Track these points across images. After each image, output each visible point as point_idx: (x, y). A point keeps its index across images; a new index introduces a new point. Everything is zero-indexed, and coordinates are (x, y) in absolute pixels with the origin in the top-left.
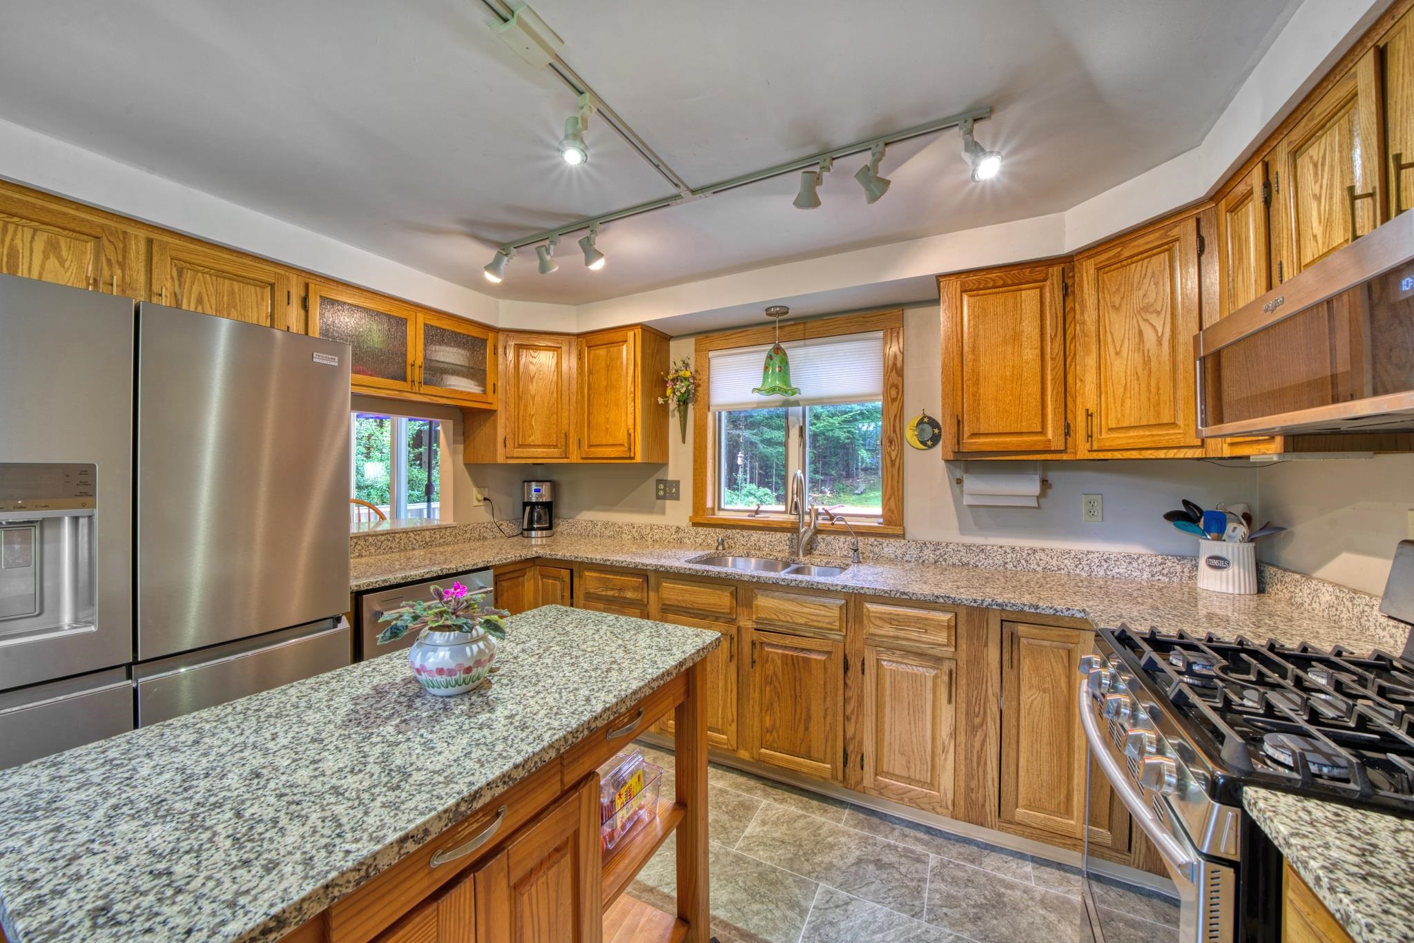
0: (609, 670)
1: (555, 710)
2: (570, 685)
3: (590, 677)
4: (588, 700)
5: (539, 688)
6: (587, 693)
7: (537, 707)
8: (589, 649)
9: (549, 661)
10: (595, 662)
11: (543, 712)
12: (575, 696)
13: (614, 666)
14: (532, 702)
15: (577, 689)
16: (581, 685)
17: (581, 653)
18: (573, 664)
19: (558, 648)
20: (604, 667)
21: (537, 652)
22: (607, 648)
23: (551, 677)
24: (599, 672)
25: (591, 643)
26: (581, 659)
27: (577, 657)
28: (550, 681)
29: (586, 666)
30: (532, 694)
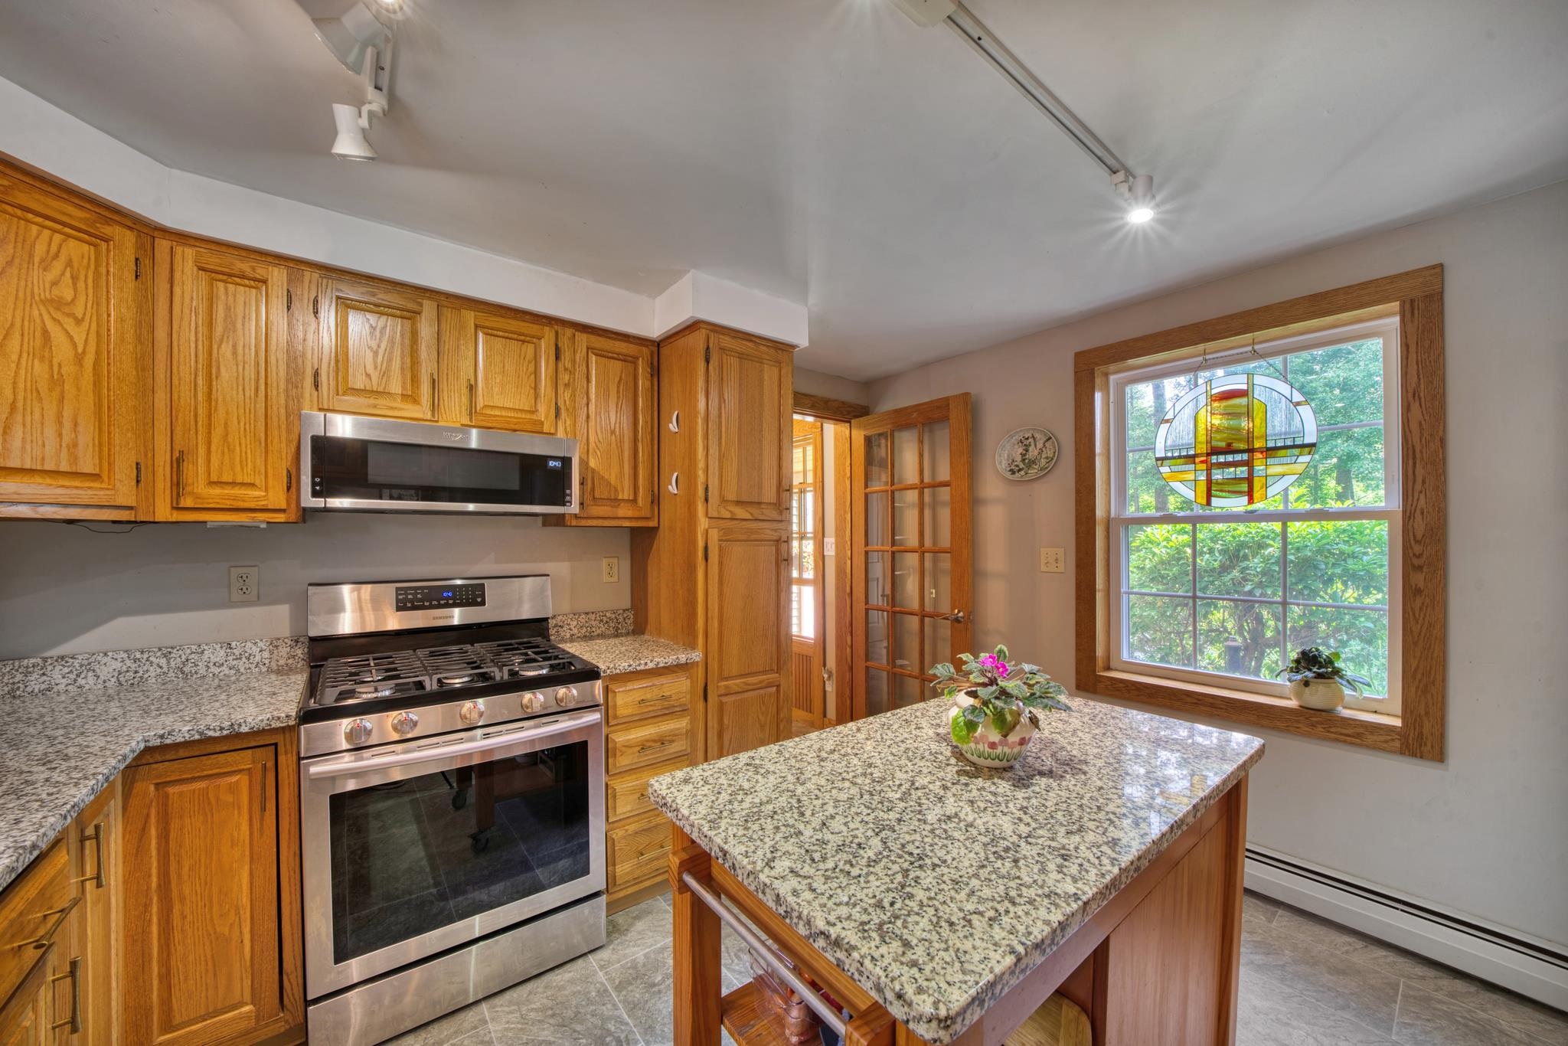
0: (833, 751)
1: (885, 727)
2: (874, 744)
3: (853, 748)
4: (859, 730)
5: (903, 746)
6: (858, 735)
7: (901, 730)
8: (847, 784)
9: (899, 775)
10: (844, 763)
11: (895, 726)
12: (869, 735)
13: (825, 755)
14: (906, 735)
15: (867, 739)
16: (863, 742)
17: (859, 780)
18: (870, 765)
19: (891, 795)
20: (836, 756)
21: (920, 793)
22: (823, 782)
23: (892, 754)
24: (842, 752)
25: (843, 796)
26: (860, 771)
27: (864, 775)
28: (894, 751)
29: (855, 761)
30: (908, 742)
